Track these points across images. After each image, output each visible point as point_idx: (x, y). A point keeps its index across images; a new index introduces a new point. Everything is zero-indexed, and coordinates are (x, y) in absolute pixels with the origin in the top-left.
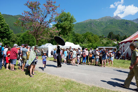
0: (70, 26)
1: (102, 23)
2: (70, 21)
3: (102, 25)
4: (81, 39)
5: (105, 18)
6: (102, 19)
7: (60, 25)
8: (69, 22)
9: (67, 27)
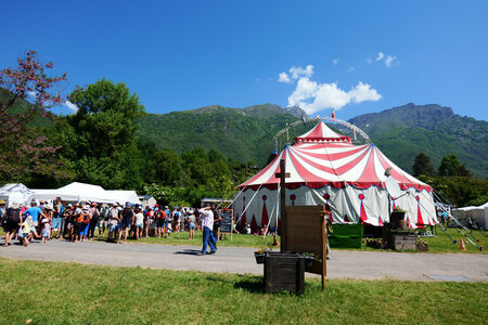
0: (122, 127)
1: (256, 124)
2: (125, 111)
3: (253, 129)
4: (173, 171)
5: (265, 108)
6: (256, 109)
7: (85, 122)
8: (122, 114)
9: (110, 129)
